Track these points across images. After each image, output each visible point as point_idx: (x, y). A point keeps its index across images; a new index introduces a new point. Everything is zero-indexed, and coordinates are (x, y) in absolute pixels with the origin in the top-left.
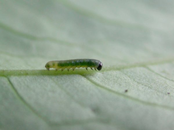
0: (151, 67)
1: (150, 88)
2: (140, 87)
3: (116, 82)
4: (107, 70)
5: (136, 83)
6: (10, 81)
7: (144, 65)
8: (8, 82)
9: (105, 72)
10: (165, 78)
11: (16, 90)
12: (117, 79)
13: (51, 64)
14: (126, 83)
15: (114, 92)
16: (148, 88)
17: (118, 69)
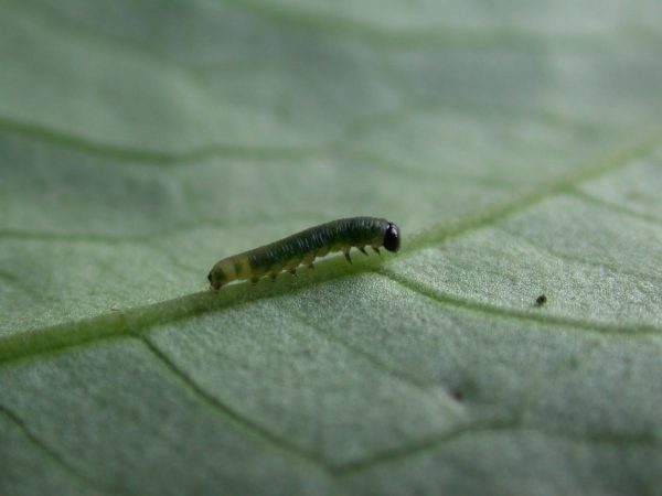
0: (591, 188)
1: (611, 268)
2: (579, 273)
3: (498, 274)
4: (454, 234)
5: (560, 261)
6: (153, 349)
7: (565, 188)
8: (152, 354)
9: (448, 243)
10: (649, 218)
11: (186, 378)
12: (495, 260)
13: (229, 269)
14: (527, 267)
15: (500, 312)
16: (605, 271)
17: (488, 221)
